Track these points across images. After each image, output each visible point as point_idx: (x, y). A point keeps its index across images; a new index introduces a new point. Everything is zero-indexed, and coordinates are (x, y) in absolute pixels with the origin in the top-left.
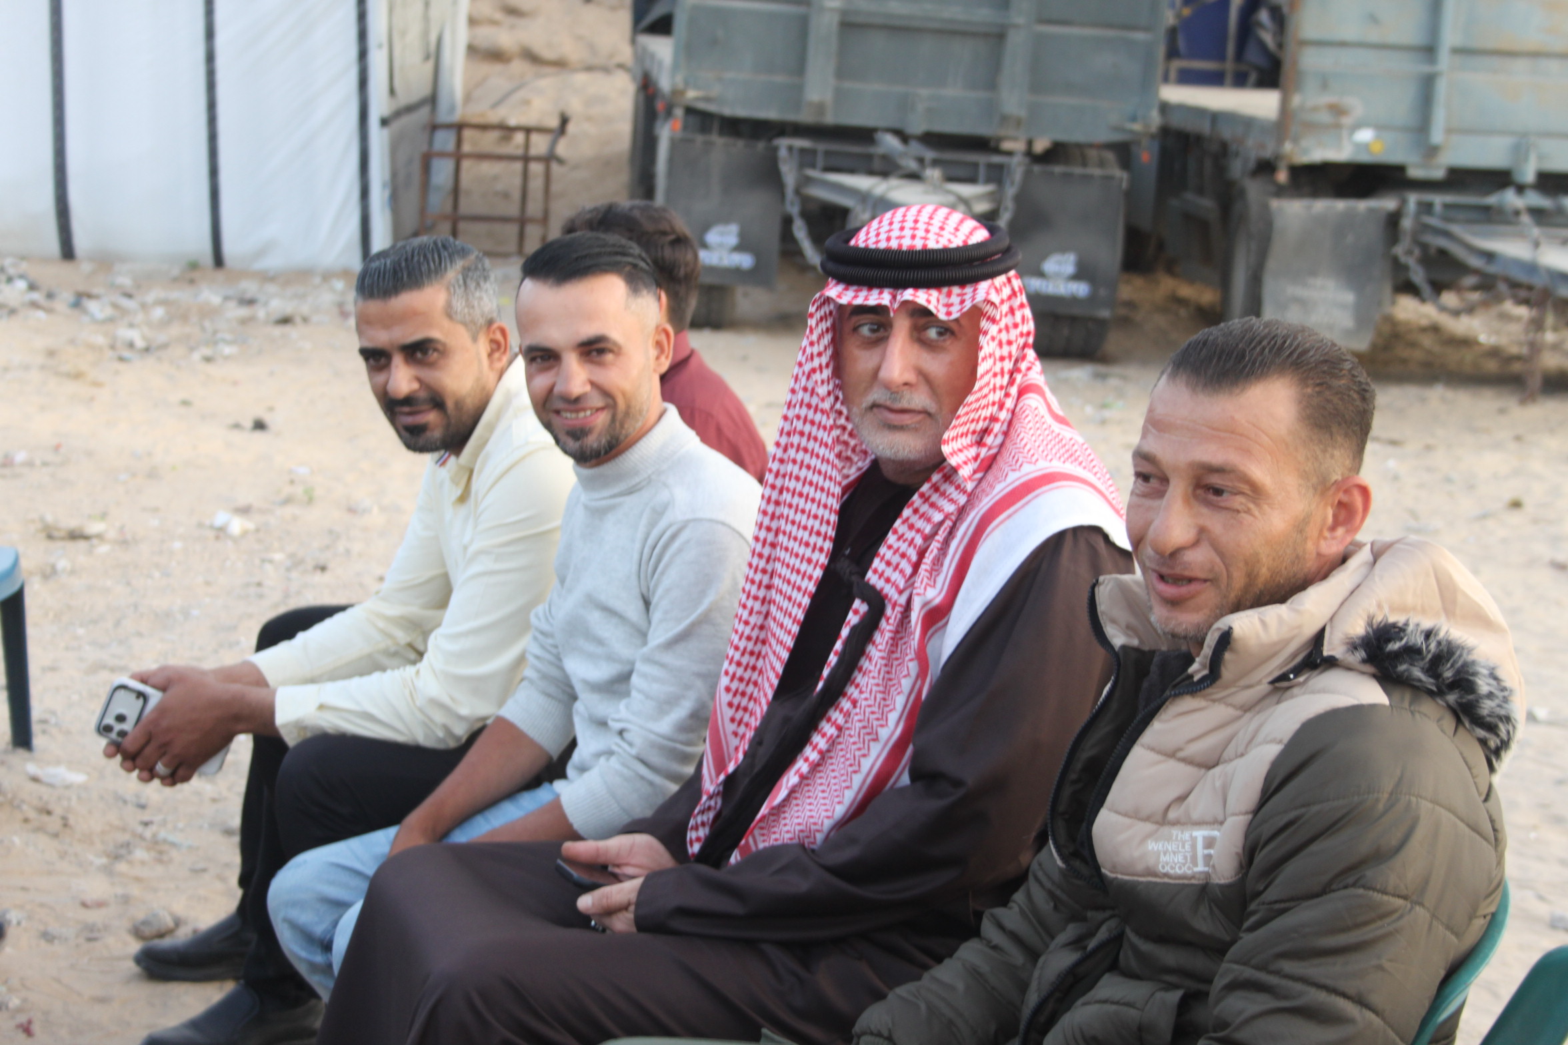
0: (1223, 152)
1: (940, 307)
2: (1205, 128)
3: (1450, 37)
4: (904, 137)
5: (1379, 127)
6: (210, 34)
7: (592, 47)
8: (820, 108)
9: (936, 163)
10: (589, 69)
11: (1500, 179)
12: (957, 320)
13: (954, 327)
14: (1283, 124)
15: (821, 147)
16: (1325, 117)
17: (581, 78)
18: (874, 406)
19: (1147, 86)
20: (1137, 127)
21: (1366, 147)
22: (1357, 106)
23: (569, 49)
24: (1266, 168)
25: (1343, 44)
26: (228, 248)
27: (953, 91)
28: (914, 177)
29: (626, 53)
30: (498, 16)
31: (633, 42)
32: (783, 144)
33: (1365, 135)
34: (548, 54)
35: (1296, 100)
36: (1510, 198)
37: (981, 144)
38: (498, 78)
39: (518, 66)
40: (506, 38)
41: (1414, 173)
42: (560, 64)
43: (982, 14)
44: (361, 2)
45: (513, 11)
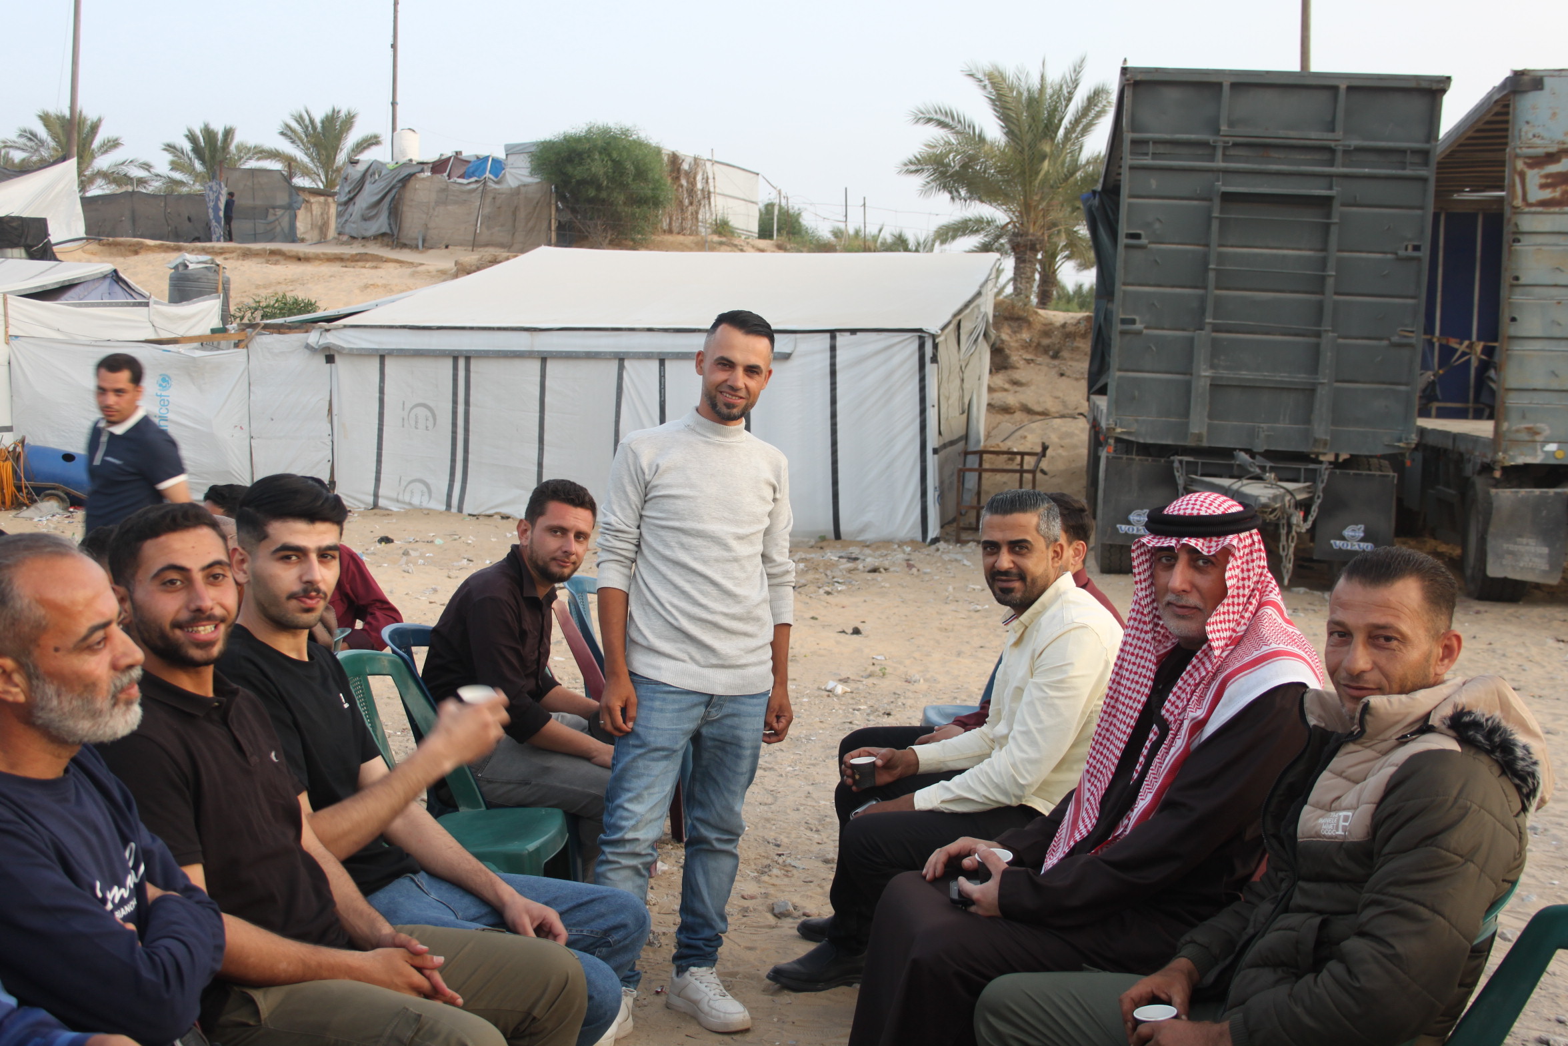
0: (1460, 459)
1: (1205, 548)
2: (1449, 445)
4: (1252, 455)
5: (1561, 442)
6: (834, 402)
7: (1064, 403)
8: (1199, 437)
9: (1272, 469)
10: (1062, 416)
12: (1213, 555)
13: (1213, 559)
14: (1497, 441)
15: (1200, 461)
16: (1525, 436)
17: (1057, 422)
18: (1169, 604)
19: (1408, 419)
20: (1402, 444)
21: (1552, 454)
22: (1546, 430)
23: (1051, 405)
24: (1487, 468)
25: (1534, 390)
26: (843, 528)
27: (1283, 425)
28: (1258, 478)
29: (1084, 407)
30: (1007, 386)
31: (1088, 400)
32: (1176, 459)
33: (1552, 447)
34: (1037, 408)
35: (1505, 426)
37: (1303, 457)
38: (1007, 423)
39: (1019, 416)
40: (1011, 399)
42: (1045, 414)
43: (1301, 378)
44: (922, 380)
45: (1016, 383)
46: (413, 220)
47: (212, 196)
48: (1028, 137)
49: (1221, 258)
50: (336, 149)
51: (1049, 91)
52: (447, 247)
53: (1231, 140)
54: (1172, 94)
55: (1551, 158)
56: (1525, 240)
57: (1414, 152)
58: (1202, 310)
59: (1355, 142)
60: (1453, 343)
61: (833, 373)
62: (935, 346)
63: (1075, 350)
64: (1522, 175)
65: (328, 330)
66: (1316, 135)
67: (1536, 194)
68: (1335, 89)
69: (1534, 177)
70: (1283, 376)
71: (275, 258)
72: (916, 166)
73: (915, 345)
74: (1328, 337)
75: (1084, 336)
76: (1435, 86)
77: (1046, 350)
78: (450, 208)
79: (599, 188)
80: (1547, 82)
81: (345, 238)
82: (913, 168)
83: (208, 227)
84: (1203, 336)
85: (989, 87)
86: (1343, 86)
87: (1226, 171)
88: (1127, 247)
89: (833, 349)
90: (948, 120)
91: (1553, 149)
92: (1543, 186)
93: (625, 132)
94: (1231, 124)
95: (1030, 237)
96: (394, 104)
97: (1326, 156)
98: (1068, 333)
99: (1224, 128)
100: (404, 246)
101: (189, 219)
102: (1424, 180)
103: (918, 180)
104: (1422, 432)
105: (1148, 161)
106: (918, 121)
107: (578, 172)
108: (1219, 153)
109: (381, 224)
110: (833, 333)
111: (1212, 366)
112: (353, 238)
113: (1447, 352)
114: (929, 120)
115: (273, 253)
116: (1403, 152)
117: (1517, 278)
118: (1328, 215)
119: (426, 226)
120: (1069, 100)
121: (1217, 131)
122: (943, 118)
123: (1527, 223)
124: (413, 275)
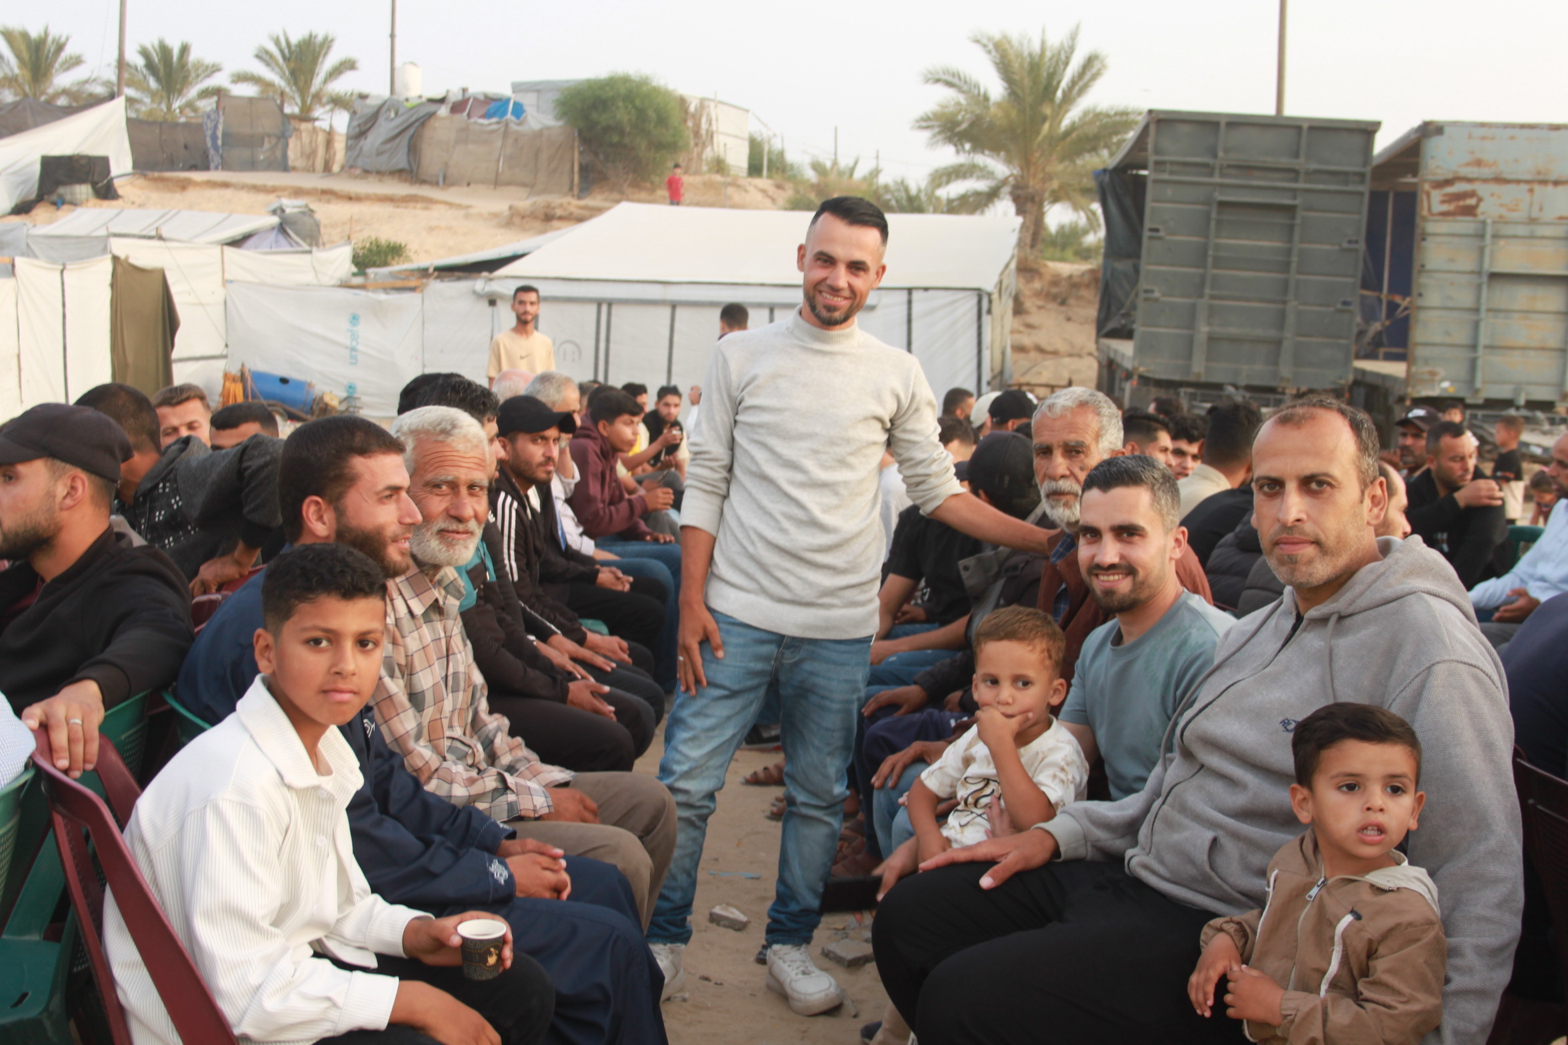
0: (1386, 394)
2: (1379, 382)
3: (1483, 340)
4: (1236, 387)
5: (1453, 381)
7: (1072, 345)
8: (1199, 375)
10: (1070, 355)
11: (1508, 403)
14: (1408, 380)
15: (1199, 392)
16: (1427, 377)
17: (1067, 360)
19: (1347, 362)
20: (1342, 382)
21: (1445, 390)
22: (1442, 372)
23: (1061, 346)
24: (1401, 399)
25: (1434, 345)
27: (1259, 367)
29: (1092, 347)
30: (1022, 329)
31: (1097, 342)
32: (1182, 391)
33: (1446, 385)
34: (1049, 348)
35: (1414, 369)
36: (1512, 412)
37: (1272, 390)
38: (1023, 361)
39: (1033, 355)
40: (1027, 340)
41: (1469, 401)
42: (1055, 353)
43: (1272, 333)
44: (980, 328)
45: (1029, 326)
46: (432, 158)
47: (210, 125)
48: (1029, 99)
49: (1217, 247)
50: (311, 73)
51: (1048, 54)
52: (468, 184)
53: (1225, 163)
54: (1185, 129)
55: (1448, 182)
56: (1430, 239)
57: (1355, 174)
58: (1202, 284)
59: (1313, 166)
60: (1398, 299)
61: (909, 321)
62: (990, 302)
63: (1080, 298)
64: (1428, 195)
65: (491, 280)
66: (1285, 161)
67: (1438, 207)
68: (1299, 128)
69: (1436, 195)
70: (1259, 332)
71: (326, 197)
72: (925, 122)
73: (974, 301)
74: (1292, 305)
75: (1088, 286)
76: (1370, 128)
77: (1054, 298)
78: (471, 147)
79: (622, 133)
80: (1447, 130)
81: (358, 172)
82: (924, 124)
83: (205, 155)
84: (1203, 303)
85: (994, 53)
86: (1305, 126)
87: (1222, 186)
88: (1151, 238)
89: (910, 302)
90: (955, 81)
91: (1450, 176)
92: (1443, 202)
93: (644, 82)
94: (1226, 151)
95: (1030, 190)
96: (392, 36)
97: (1292, 175)
98: (1074, 284)
99: (1221, 154)
100: (423, 182)
101: (186, 147)
102: (1361, 194)
103: (926, 135)
104: (1356, 370)
105: (1166, 176)
106: (927, 81)
107: (604, 119)
108: (1217, 172)
109: (401, 160)
110: (910, 291)
111: (1209, 324)
112: (367, 172)
113: (1393, 307)
114: (937, 81)
115: (324, 192)
116: (1346, 174)
117: (1423, 266)
118: (1293, 218)
119: (446, 165)
120: (1066, 64)
121: (1215, 156)
122: (950, 79)
123: (1431, 227)
124: (467, 216)
